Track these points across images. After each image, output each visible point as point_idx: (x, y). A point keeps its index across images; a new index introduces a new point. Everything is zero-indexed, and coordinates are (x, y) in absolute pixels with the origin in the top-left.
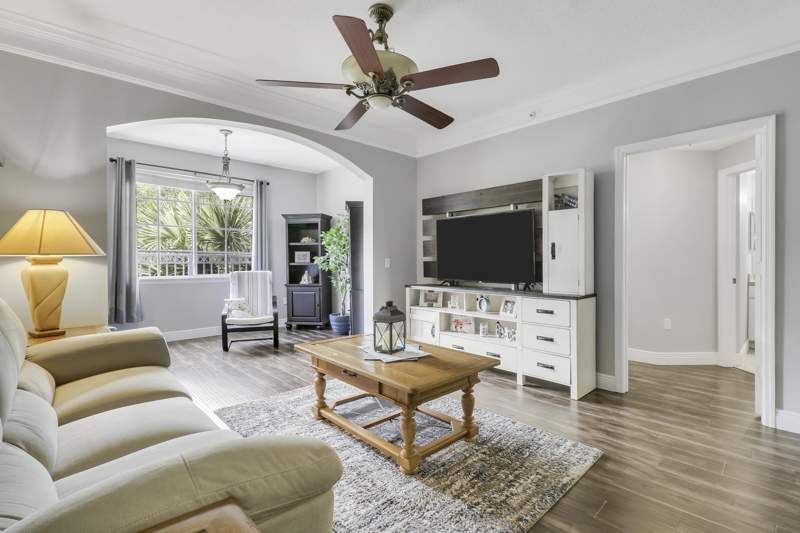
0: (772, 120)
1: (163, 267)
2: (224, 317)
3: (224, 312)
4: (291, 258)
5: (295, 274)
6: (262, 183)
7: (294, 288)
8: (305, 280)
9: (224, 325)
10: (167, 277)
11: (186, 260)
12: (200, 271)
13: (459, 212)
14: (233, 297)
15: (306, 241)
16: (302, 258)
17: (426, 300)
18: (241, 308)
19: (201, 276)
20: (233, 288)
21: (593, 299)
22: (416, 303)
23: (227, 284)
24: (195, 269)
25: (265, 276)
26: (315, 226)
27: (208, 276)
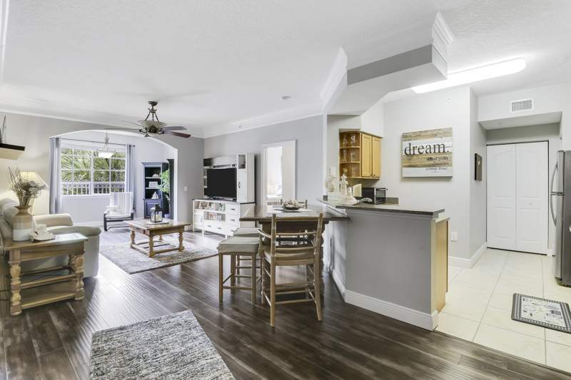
0: (294, 142)
1: (75, 190)
2: (105, 215)
3: (105, 212)
4: (147, 185)
5: (149, 194)
6: (130, 146)
7: (149, 201)
8: (155, 196)
9: (105, 219)
10: (77, 195)
11: (88, 185)
12: (96, 191)
13: (218, 166)
14: (112, 205)
15: (155, 176)
16: (153, 185)
17: (202, 206)
18: (114, 210)
19: (96, 194)
20: (112, 201)
21: (254, 204)
22: (197, 207)
23: (108, 199)
24: (93, 191)
25: (129, 194)
26: (159, 168)
27: (100, 194)
